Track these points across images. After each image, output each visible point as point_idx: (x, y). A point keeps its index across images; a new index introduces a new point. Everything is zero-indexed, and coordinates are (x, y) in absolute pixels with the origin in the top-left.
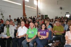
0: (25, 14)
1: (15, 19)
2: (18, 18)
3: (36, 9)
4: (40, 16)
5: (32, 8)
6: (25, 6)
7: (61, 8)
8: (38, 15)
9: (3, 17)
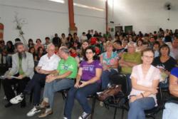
0: (74, 24)
1: (47, 38)
2: (56, 35)
3: (103, 10)
4: (112, 30)
5: (94, 8)
6: (74, 4)
7: (168, 7)
8: (108, 27)
9: (22, 33)
